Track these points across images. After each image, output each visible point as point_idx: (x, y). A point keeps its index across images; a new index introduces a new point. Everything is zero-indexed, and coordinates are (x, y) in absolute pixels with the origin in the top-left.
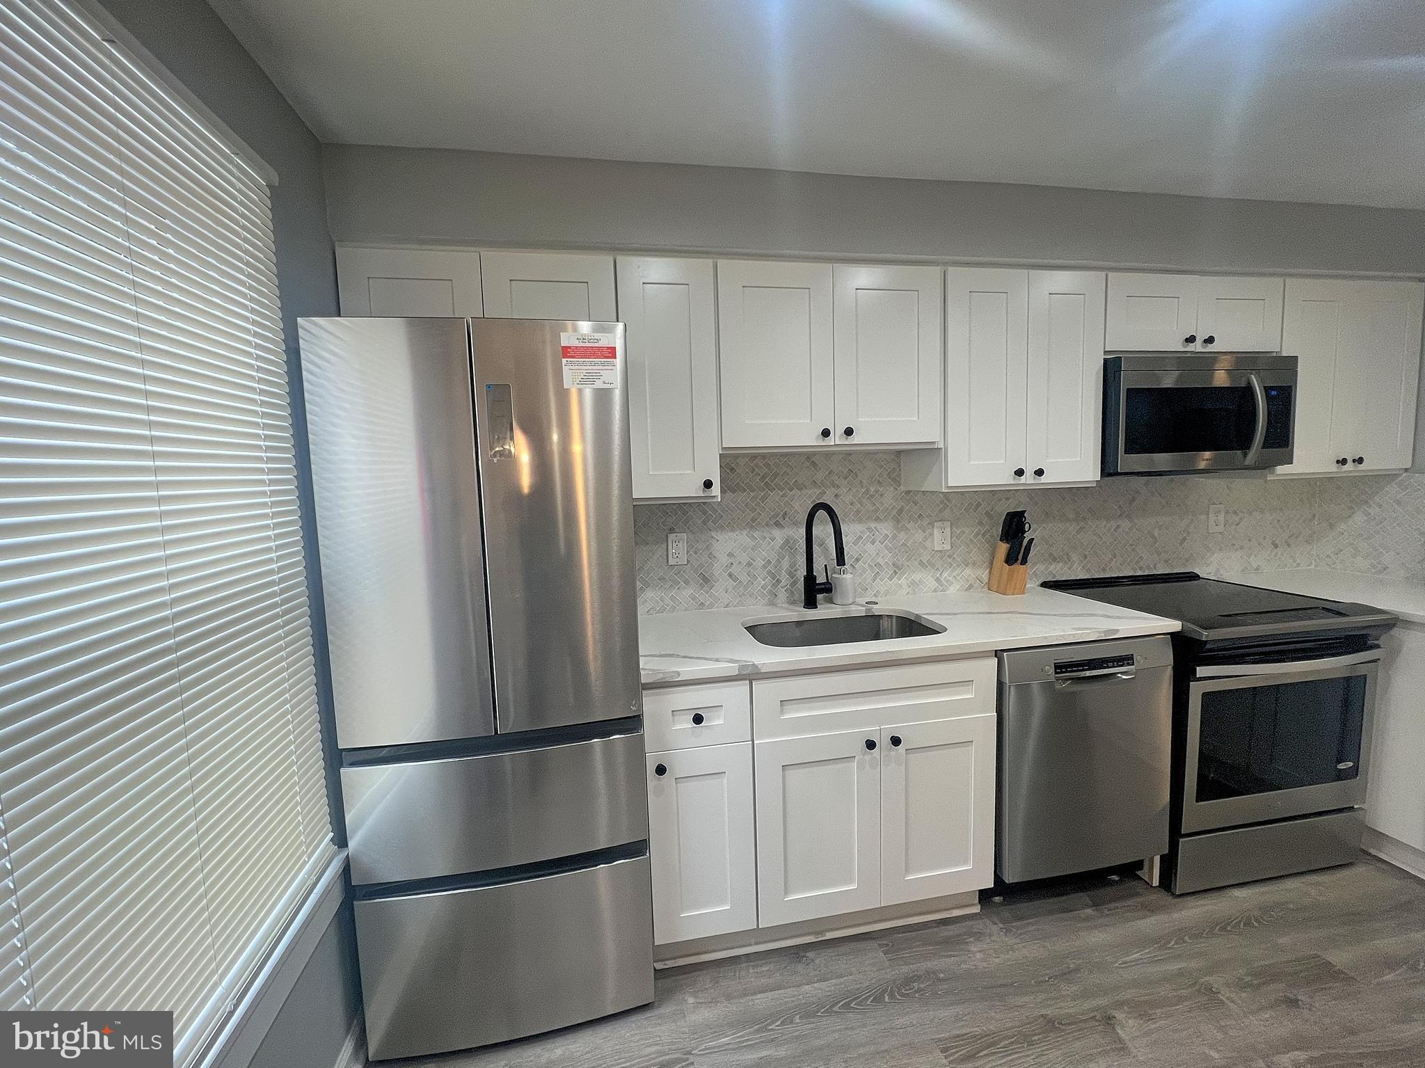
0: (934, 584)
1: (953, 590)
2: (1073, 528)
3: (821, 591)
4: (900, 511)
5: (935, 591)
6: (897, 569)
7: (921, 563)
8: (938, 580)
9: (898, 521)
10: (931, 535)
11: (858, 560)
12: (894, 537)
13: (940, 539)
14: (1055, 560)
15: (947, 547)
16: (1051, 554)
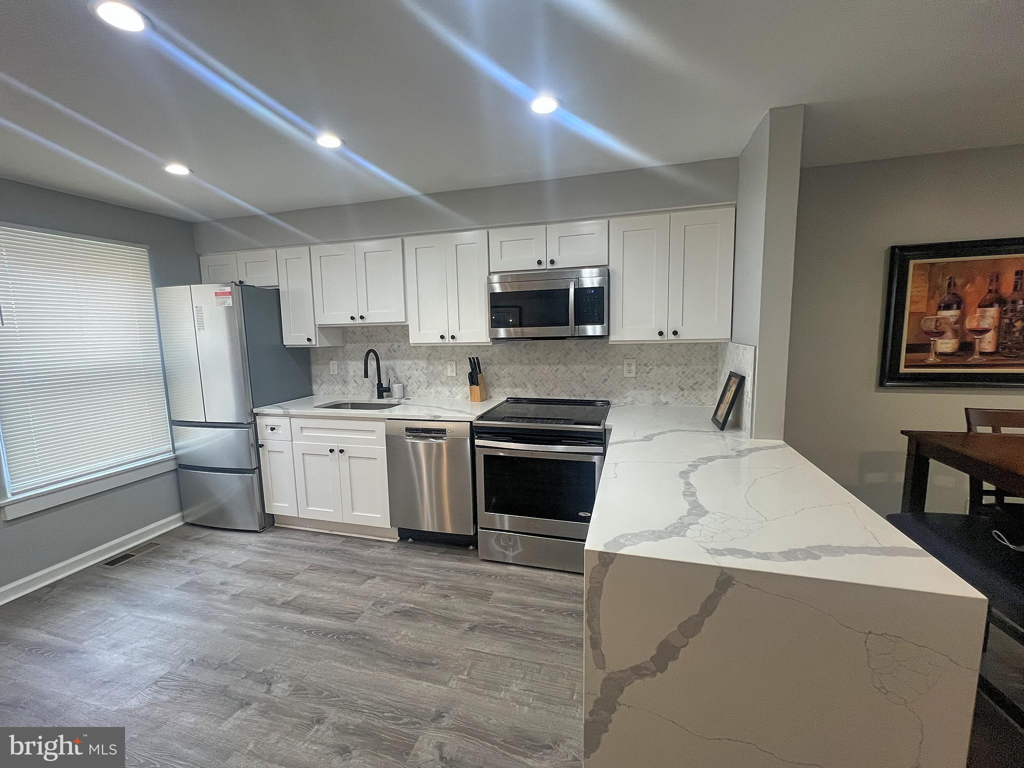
0: (448, 393)
1: (458, 397)
2: (527, 369)
3: (385, 391)
4: (430, 355)
5: (449, 397)
6: (429, 384)
7: (441, 382)
8: (450, 391)
9: (429, 360)
10: (446, 368)
11: (410, 378)
12: (427, 368)
13: (450, 371)
14: (516, 386)
15: (454, 375)
16: (514, 383)
